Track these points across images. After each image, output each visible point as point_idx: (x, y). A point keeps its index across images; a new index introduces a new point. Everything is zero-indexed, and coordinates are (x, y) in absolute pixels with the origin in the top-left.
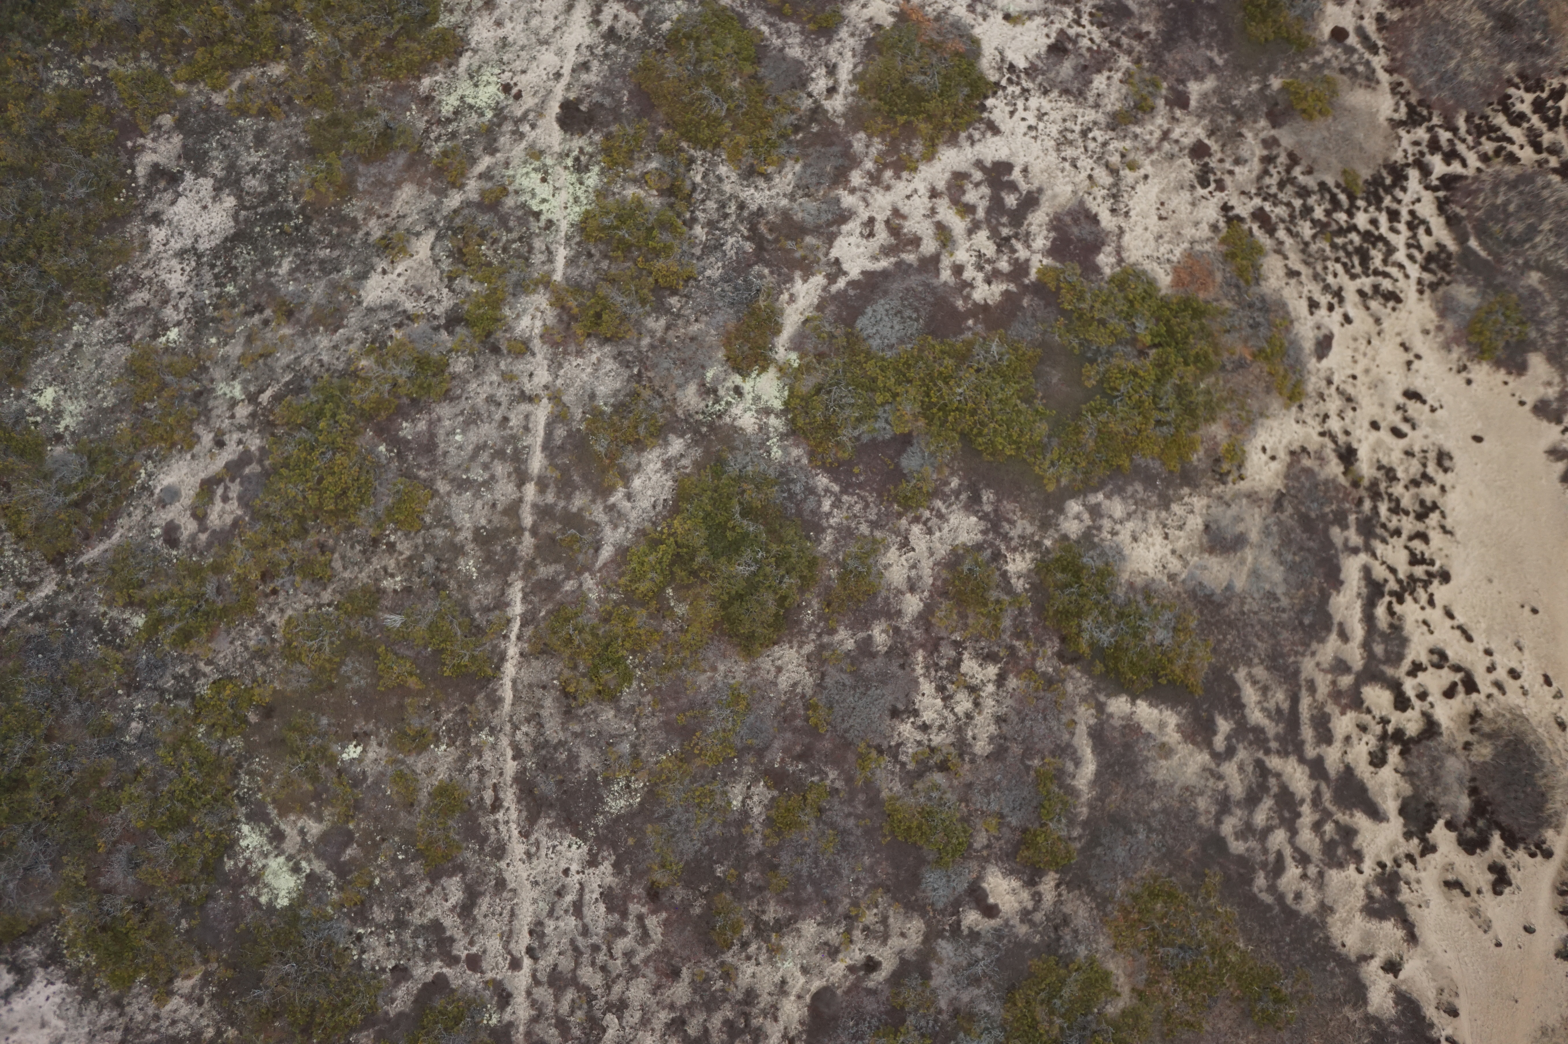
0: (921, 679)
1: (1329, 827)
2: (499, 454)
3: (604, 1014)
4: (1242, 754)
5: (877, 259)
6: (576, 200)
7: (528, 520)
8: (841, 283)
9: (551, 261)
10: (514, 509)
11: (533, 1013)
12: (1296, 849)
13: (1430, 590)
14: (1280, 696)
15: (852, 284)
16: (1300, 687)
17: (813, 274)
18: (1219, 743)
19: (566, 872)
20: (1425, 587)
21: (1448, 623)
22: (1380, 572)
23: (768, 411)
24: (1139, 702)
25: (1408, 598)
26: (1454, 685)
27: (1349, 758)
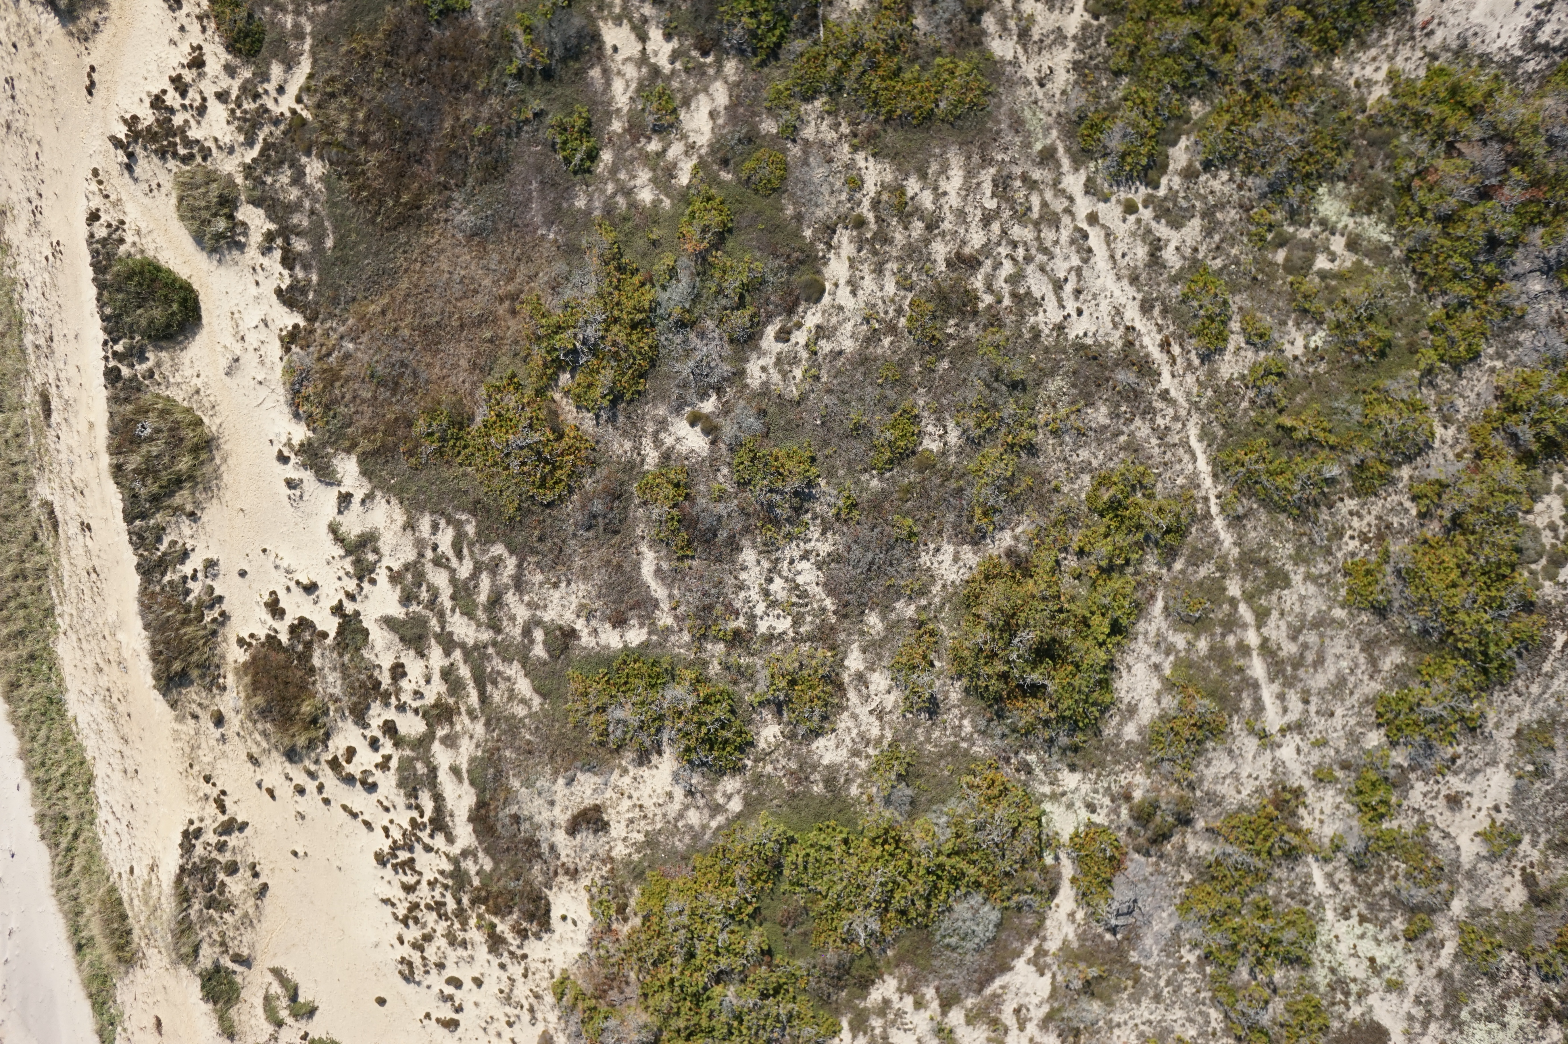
0: (824, 596)
1: (424, 595)
2: (1298, 663)
3: (999, 207)
4: (517, 632)
5: (1002, 987)
6: (1328, 948)
7: (1245, 612)
8: (1029, 951)
9: (1329, 876)
10: (1262, 617)
11: (1060, 186)
12: (447, 567)
13: (390, 840)
14: (497, 696)
15: (1018, 954)
16: (482, 711)
17: (1061, 949)
18: (539, 635)
19: (1080, 312)
20: (395, 842)
21: (366, 817)
22: (439, 841)
23: (1054, 797)
24: (621, 646)
25: (407, 826)
26: (349, 761)
27: (422, 663)
